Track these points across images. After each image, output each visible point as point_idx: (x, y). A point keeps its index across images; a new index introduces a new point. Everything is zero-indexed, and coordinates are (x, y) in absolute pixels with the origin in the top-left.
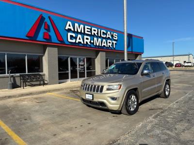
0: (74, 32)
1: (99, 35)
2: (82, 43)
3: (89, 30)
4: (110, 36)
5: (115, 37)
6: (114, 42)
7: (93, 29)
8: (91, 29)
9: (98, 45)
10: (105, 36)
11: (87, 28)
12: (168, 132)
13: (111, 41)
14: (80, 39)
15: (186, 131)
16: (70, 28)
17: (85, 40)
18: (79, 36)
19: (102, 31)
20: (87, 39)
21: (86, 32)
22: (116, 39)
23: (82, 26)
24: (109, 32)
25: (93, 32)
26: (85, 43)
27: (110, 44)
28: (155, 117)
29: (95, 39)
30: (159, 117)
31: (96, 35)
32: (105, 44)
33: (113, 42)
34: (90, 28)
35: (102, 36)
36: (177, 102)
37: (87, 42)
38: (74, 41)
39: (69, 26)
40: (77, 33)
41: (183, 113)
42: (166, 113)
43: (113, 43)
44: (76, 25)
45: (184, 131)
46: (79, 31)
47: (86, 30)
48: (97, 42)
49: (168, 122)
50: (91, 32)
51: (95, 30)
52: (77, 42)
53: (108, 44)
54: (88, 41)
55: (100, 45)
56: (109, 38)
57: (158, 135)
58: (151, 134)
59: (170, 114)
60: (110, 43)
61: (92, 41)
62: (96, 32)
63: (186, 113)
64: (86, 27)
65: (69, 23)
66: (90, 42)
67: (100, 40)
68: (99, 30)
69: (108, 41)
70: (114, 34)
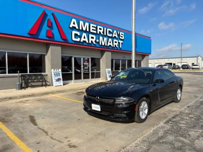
0: (78, 30)
1: (105, 34)
2: (87, 42)
3: (95, 29)
4: (116, 36)
6: (121, 42)
7: (99, 27)
8: (97, 28)
9: (103, 44)
10: (111, 35)
11: (93, 27)
12: (182, 139)
13: (117, 41)
14: (84, 38)
15: (201, 138)
16: (74, 25)
17: (90, 39)
18: (84, 34)
19: (108, 30)
20: (92, 38)
21: (91, 31)
22: (123, 38)
23: (87, 24)
24: (115, 32)
25: (99, 30)
26: (90, 42)
27: (117, 44)
28: (167, 122)
29: (101, 38)
30: (170, 122)
31: (102, 34)
32: (111, 44)
33: (119, 41)
34: (95, 26)
35: (108, 35)
36: (188, 107)
37: (92, 41)
38: (78, 40)
39: (74, 23)
40: (82, 31)
41: (195, 119)
42: (178, 119)
43: (119, 43)
44: (81, 23)
45: (198, 137)
46: (84, 29)
47: (91, 28)
48: (103, 41)
49: (180, 128)
50: (97, 30)
52: (82, 41)
53: (114, 44)
54: (94, 40)
55: (106, 45)
56: (115, 37)
57: (172, 141)
58: (164, 141)
59: (182, 119)
61: (98, 41)
62: (101, 31)
63: (198, 118)
64: (91, 25)
65: (74, 20)
66: (96, 41)
67: (105, 39)
68: (105, 29)
69: (115, 40)
70: (121, 33)
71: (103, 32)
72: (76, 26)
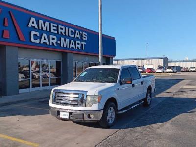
0: (38, 30)
1: (67, 35)
2: (48, 43)
3: (55, 28)
4: (79, 36)
5: (85, 38)
6: (84, 43)
7: (60, 27)
8: (58, 27)
9: (65, 46)
10: (73, 36)
11: (54, 26)
13: (80, 42)
14: (45, 39)
16: (33, 25)
17: (51, 41)
18: (44, 35)
19: (70, 30)
20: (53, 39)
21: (52, 31)
23: (47, 23)
24: (77, 32)
25: (60, 31)
26: (51, 44)
27: (79, 46)
29: (63, 39)
32: (74, 46)
33: (82, 43)
34: (56, 25)
35: (70, 35)
37: (53, 43)
38: (38, 41)
39: (33, 23)
40: (42, 32)
43: (82, 45)
44: (41, 22)
46: (44, 29)
47: (52, 28)
48: (65, 43)
50: (58, 30)
51: (62, 29)
52: (42, 42)
53: (77, 45)
54: (55, 42)
55: (68, 46)
56: (78, 38)
60: (78, 44)
61: (59, 42)
62: (63, 31)
64: (52, 24)
65: (33, 19)
66: (57, 43)
67: (67, 40)
68: (67, 28)
69: (77, 42)
70: (84, 33)
71: (65, 33)
72: (35, 25)
